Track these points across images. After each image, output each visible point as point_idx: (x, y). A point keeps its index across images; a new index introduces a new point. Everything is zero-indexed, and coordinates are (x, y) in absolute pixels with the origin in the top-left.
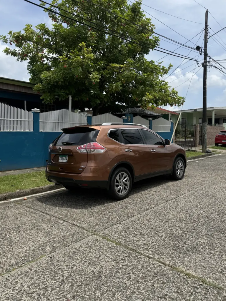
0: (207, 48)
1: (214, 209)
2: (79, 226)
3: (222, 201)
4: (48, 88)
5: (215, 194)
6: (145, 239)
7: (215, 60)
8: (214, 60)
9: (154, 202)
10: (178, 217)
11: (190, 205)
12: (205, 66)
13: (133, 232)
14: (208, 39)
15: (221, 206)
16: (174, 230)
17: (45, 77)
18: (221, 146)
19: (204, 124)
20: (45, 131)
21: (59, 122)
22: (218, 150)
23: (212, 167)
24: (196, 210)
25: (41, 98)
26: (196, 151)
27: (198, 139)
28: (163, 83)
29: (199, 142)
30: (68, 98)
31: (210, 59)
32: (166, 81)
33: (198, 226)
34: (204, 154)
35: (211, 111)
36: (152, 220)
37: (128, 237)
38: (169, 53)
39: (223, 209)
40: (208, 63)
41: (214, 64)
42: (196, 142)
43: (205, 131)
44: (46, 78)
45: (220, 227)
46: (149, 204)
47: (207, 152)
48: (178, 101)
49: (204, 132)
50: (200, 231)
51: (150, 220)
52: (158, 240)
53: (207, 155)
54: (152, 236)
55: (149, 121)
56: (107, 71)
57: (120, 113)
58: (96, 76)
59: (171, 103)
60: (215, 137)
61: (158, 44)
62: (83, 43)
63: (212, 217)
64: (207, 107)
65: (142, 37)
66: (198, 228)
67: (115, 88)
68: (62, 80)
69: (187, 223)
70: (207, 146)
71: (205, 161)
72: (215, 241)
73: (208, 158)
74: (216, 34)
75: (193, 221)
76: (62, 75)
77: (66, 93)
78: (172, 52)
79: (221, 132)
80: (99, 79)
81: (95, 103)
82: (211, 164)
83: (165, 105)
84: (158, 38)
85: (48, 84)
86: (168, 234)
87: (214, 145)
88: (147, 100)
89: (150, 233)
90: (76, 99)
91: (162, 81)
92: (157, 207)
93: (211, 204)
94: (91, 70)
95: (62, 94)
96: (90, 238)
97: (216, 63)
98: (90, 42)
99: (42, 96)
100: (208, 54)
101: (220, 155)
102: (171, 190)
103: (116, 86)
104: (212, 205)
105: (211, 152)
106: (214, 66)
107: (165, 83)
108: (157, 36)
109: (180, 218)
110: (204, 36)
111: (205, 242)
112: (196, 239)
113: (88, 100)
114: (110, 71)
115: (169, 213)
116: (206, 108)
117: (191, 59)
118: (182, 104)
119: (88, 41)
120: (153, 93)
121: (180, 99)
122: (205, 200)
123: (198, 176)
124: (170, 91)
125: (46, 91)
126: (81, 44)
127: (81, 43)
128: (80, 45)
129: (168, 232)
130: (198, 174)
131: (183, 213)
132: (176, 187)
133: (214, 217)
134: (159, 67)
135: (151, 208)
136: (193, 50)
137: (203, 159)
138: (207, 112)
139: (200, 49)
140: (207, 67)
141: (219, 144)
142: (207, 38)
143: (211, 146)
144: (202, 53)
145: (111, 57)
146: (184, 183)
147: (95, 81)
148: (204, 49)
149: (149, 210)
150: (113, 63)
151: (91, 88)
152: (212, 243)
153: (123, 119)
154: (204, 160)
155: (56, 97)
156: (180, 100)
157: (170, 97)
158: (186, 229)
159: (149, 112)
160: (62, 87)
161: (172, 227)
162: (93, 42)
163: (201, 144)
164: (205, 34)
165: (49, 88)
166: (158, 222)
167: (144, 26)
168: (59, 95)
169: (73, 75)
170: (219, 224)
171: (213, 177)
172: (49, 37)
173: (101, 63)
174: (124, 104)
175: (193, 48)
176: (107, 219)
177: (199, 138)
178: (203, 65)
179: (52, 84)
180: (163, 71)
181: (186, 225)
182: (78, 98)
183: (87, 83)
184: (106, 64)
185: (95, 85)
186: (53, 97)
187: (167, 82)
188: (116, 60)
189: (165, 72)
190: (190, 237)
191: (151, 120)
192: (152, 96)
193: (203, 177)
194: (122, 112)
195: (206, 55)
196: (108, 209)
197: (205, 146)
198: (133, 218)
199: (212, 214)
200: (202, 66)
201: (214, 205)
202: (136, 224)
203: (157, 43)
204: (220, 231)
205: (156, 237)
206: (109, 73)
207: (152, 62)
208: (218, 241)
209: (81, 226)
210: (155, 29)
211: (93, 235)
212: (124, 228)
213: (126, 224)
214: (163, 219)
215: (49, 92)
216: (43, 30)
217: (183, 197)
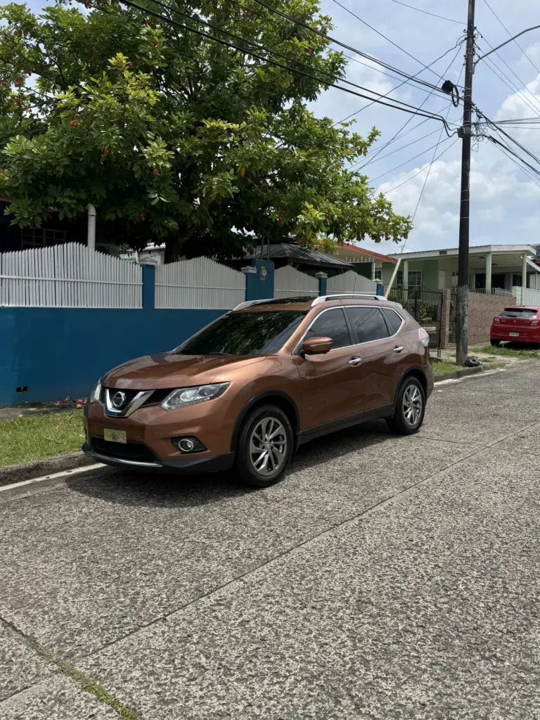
0: (471, 87)
1: (467, 557)
2: (24, 632)
3: (496, 525)
4: (26, 184)
5: (477, 499)
6: (227, 689)
7: (492, 121)
8: (489, 122)
9: (294, 531)
10: (353, 591)
11: (398, 541)
12: (465, 135)
13: (197, 656)
14: (475, 63)
15: (491, 544)
16: (333, 645)
17: (19, 154)
18: (506, 346)
19: (461, 289)
20: (17, 306)
21: (57, 279)
22: (499, 357)
23: (477, 408)
24: (415, 559)
25: (7, 212)
26: (440, 360)
27: (447, 329)
28: (354, 179)
29: (450, 336)
30: (87, 211)
31: (480, 117)
32: (362, 173)
33: (411, 625)
34: (461, 369)
35: (483, 256)
36: (271, 603)
37: (173, 680)
38: (376, 99)
39: (495, 557)
40: (473, 130)
41: (489, 131)
42: (442, 336)
43: (463, 308)
44: (21, 154)
45: (481, 632)
46: (278, 536)
47: (468, 364)
48: (393, 227)
49: (461, 312)
50: (414, 649)
51: (264, 605)
52: (271, 695)
53: (469, 370)
54: (253, 673)
55: (317, 281)
56: (197, 140)
57: (240, 258)
58: (162, 152)
59: (374, 233)
60: (491, 322)
61: (342, 72)
62: (120, 55)
63: (461, 587)
64: (470, 246)
65: (293, 49)
66: (410, 638)
67: (218, 188)
68: (66, 161)
69: (379, 615)
70: (469, 347)
71: (461, 388)
72: (460, 693)
73: (471, 378)
74: (494, 50)
75: (398, 606)
76: (65, 146)
77: (79, 200)
78: (383, 96)
79: (507, 310)
80: (170, 160)
81: (165, 227)
82: (476, 398)
83: (359, 239)
84: (341, 57)
85: (26, 173)
86: (310, 662)
87: (489, 344)
88: (308, 223)
89: (251, 661)
90: (111, 216)
91: (353, 174)
92: (298, 550)
93: (462, 537)
94: (148, 135)
95: (67, 200)
96: (42, 687)
97: (495, 128)
98: (148, 58)
99: (9, 206)
100: (474, 105)
101: (502, 372)
102: (353, 485)
103: (220, 183)
104: (464, 539)
105: (478, 364)
106: (490, 137)
107: (360, 180)
108: (339, 49)
109: (361, 592)
110: (465, 56)
111: (424, 699)
112: (398, 686)
113: (143, 219)
114: (205, 141)
115: (330, 571)
116: (467, 248)
117: (431, 115)
118: (405, 236)
119: (140, 54)
120: (325, 204)
121: (398, 224)
122: (446, 521)
123: (436, 437)
124: (373, 202)
125: (20, 192)
126: (113, 58)
127: (115, 56)
128: (112, 61)
129: (312, 655)
130: (437, 431)
131: (374, 573)
132: (371, 473)
133: (467, 589)
134: (345, 135)
135: (281, 554)
136: (435, 92)
137: (456, 384)
138: (470, 258)
139: (454, 89)
140: (472, 138)
141: (502, 342)
142: (472, 63)
143: (479, 347)
144: (458, 101)
145: (210, 103)
146: (394, 459)
147: (157, 165)
148: (463, 91)
149: (272, 563)
150: (215, 117)
151: (151, 186)
152: (447, 704)
153: (246, 274)
154: (458, 386)
155: (52, 208)
156: (398, 226)
157: (371, 216)
158: (370, 641)
159: (319, 256)
160: (67, 182)
161: (330, 630)
162: (154, 58)
163: (454, 340)
164: (467, 52)
165: (29, 185)
166: (288, 610)
167: (298, 17)
168: (59, 206)
169: (96, 146)
170: (479, 617)
171: (478, 440)
172: (39, 42)
173: (179, 118)
174: (252, 233)
175: (435, 88)
176: (128, 602)
177: (451, 325)
178: (461, 132)
179: (36, 171)
180: (356, 146)
181: (374, 624)
182: (115, 212)
183: (137, 171)
184: (194, 119)
185: (163, 179)
186: (43, 210)
187: (366, 178)
188: (222, 110)
189: (361, 150)
190: (378, 677)
191: (323, 276)
192: (321, 214)
193: (448, 439)
194: (245, 254)
195: (469, 106)
196: (144, 561)
197: (463, 348)
198: (214, 597)
199: (462, 575)
200: (459, 136)
201: (471, 540)
202: (216, 623)
203: (339, 70)
204: (480, 648)
205: (266, 682)
206: (203, 147)
207: (326, 121)
208: (469, 697)
209: (29, 634)
210: (331, 29)
211: (56, 672)
212: (171, 642)
213: (184, 624)
214: (307, 597)
215: (31, 196)
216: (17, 20)
217: (382, 509)
